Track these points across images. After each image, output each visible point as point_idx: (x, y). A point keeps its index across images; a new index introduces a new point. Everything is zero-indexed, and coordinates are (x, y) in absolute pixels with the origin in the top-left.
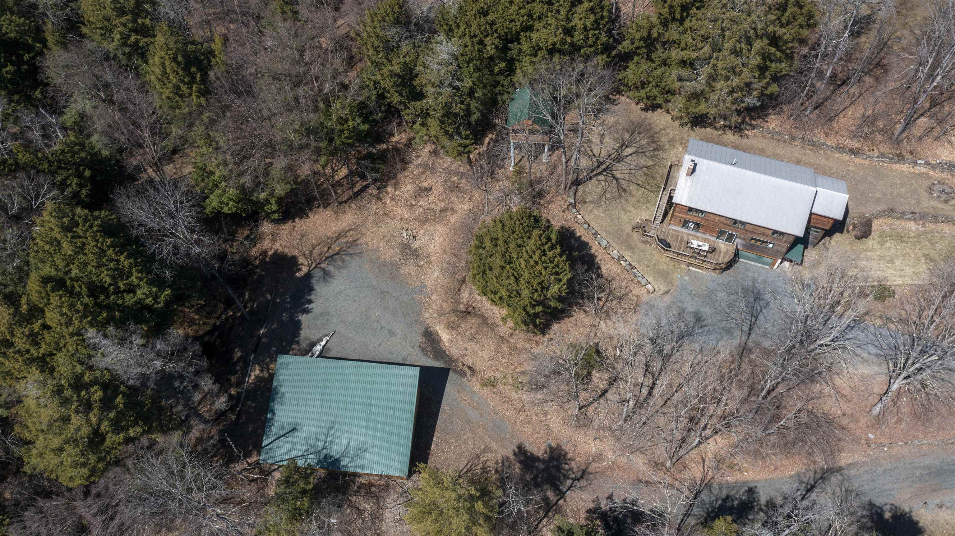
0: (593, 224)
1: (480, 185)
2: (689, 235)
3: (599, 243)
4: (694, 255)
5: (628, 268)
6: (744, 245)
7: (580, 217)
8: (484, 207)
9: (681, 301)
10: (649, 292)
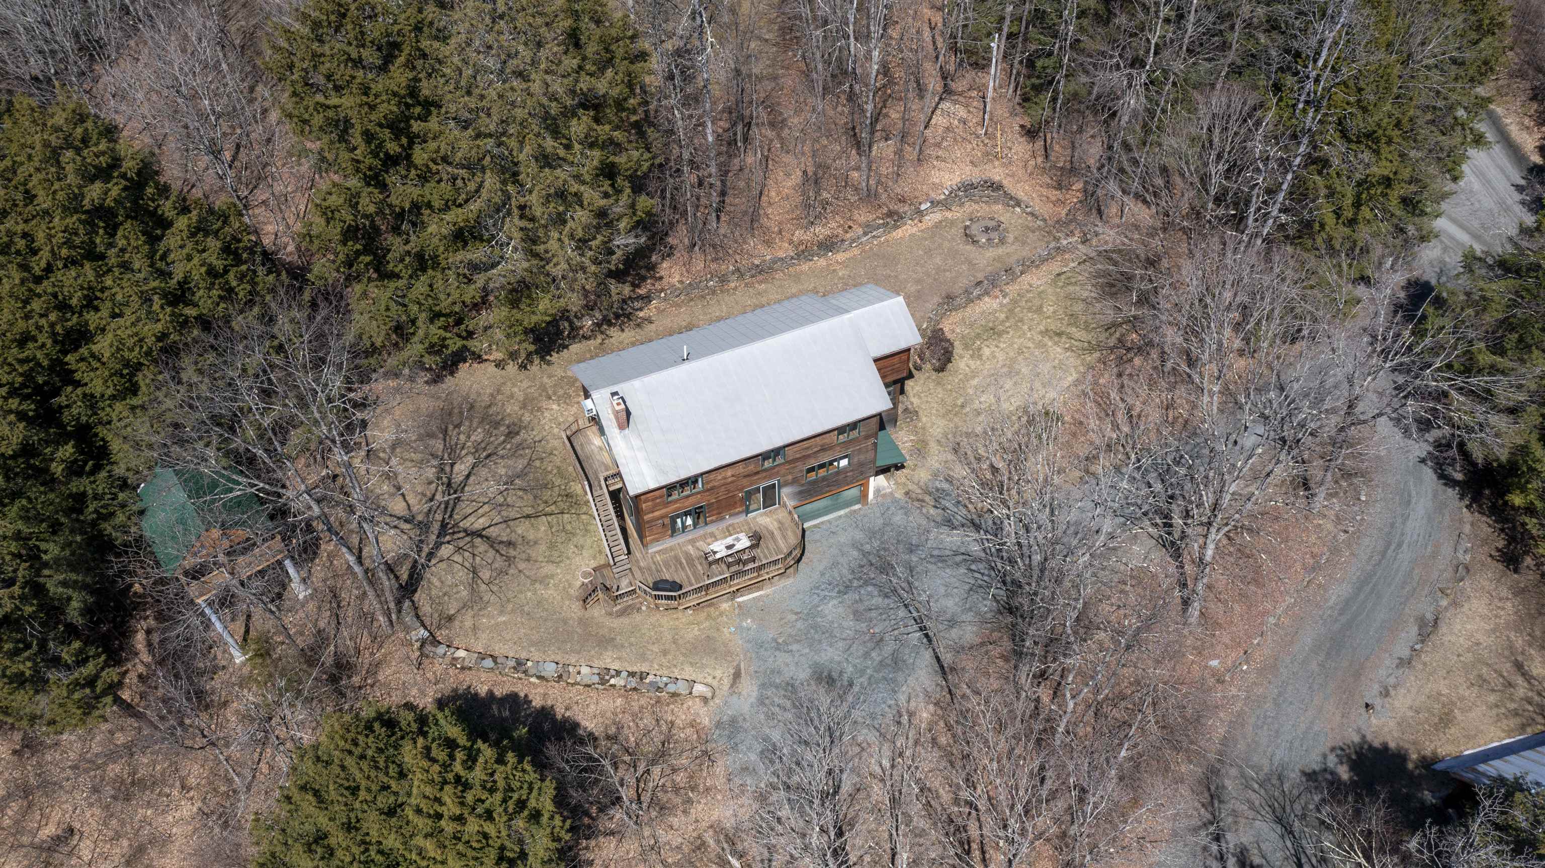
0: (499, 649)
1: (189, 743)
2: (692, 542)
3: (540, 677)
4: (733, 569)
5: (633, 682)
6: (800, 493)
7: (461, 653)
8: (230, 781)
9: (773, 672)
10: (705, 700)
